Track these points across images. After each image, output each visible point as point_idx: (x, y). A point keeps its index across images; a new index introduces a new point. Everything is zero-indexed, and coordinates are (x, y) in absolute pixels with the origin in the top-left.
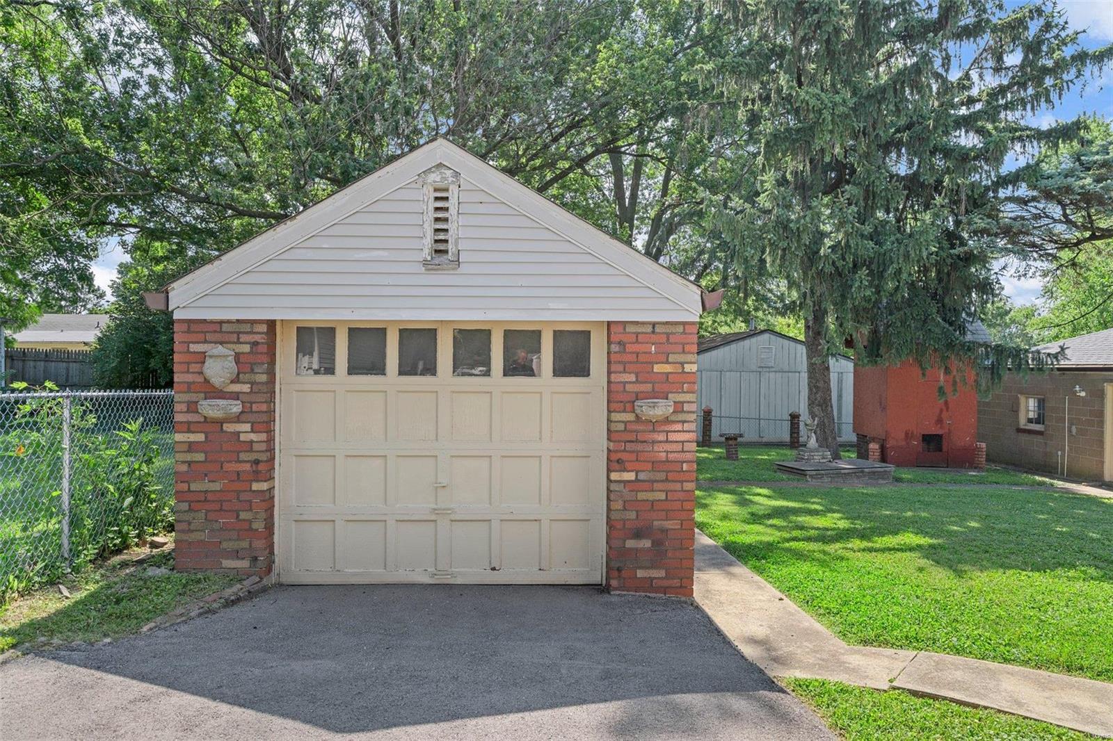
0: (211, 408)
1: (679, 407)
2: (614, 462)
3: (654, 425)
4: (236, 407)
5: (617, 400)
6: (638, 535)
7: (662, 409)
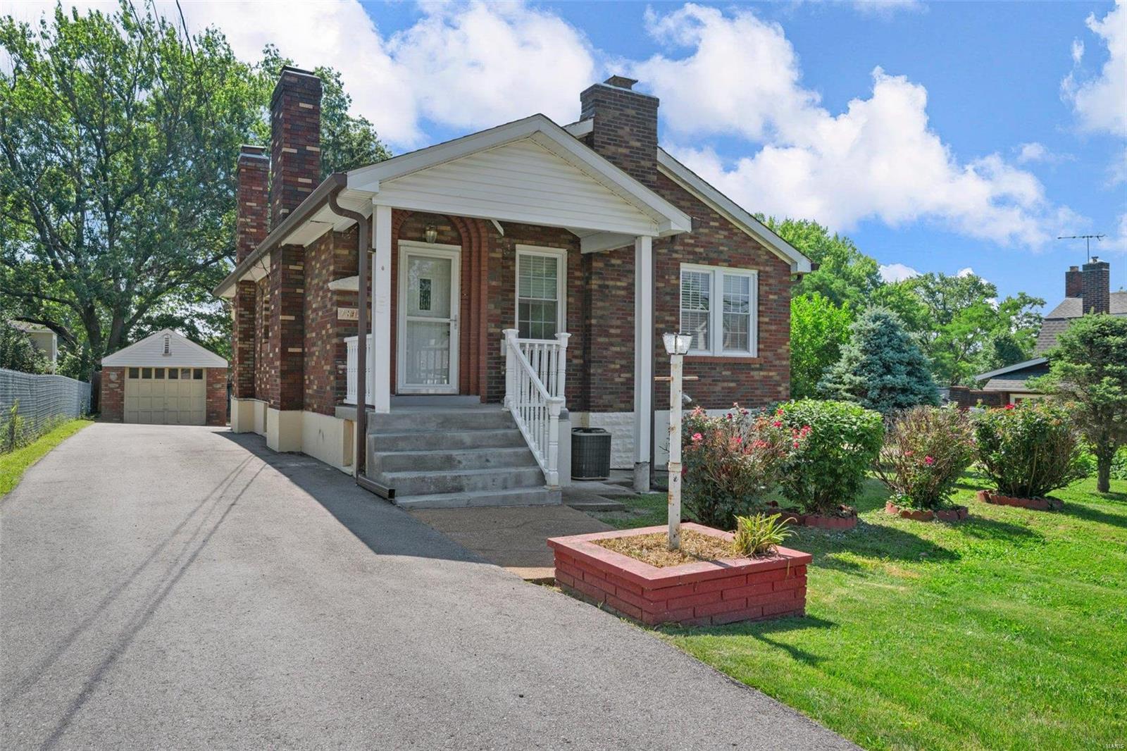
0: (112, 386)
1: (223, 386)
2: (208, 397)
3: (217, 389)
4: (117, 385)
5: (209, 384)
6: (213, 413)
7: (219, 386)
